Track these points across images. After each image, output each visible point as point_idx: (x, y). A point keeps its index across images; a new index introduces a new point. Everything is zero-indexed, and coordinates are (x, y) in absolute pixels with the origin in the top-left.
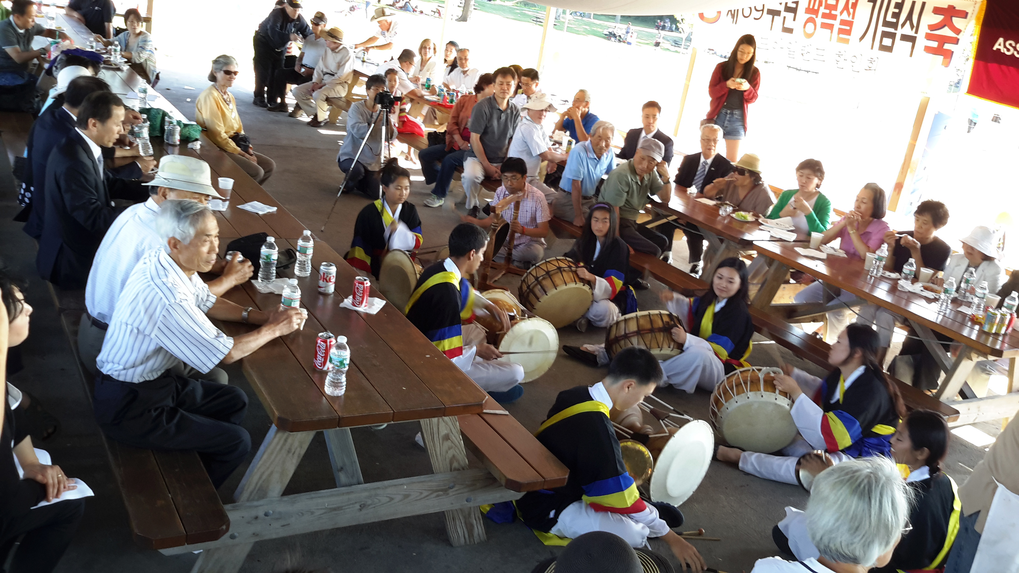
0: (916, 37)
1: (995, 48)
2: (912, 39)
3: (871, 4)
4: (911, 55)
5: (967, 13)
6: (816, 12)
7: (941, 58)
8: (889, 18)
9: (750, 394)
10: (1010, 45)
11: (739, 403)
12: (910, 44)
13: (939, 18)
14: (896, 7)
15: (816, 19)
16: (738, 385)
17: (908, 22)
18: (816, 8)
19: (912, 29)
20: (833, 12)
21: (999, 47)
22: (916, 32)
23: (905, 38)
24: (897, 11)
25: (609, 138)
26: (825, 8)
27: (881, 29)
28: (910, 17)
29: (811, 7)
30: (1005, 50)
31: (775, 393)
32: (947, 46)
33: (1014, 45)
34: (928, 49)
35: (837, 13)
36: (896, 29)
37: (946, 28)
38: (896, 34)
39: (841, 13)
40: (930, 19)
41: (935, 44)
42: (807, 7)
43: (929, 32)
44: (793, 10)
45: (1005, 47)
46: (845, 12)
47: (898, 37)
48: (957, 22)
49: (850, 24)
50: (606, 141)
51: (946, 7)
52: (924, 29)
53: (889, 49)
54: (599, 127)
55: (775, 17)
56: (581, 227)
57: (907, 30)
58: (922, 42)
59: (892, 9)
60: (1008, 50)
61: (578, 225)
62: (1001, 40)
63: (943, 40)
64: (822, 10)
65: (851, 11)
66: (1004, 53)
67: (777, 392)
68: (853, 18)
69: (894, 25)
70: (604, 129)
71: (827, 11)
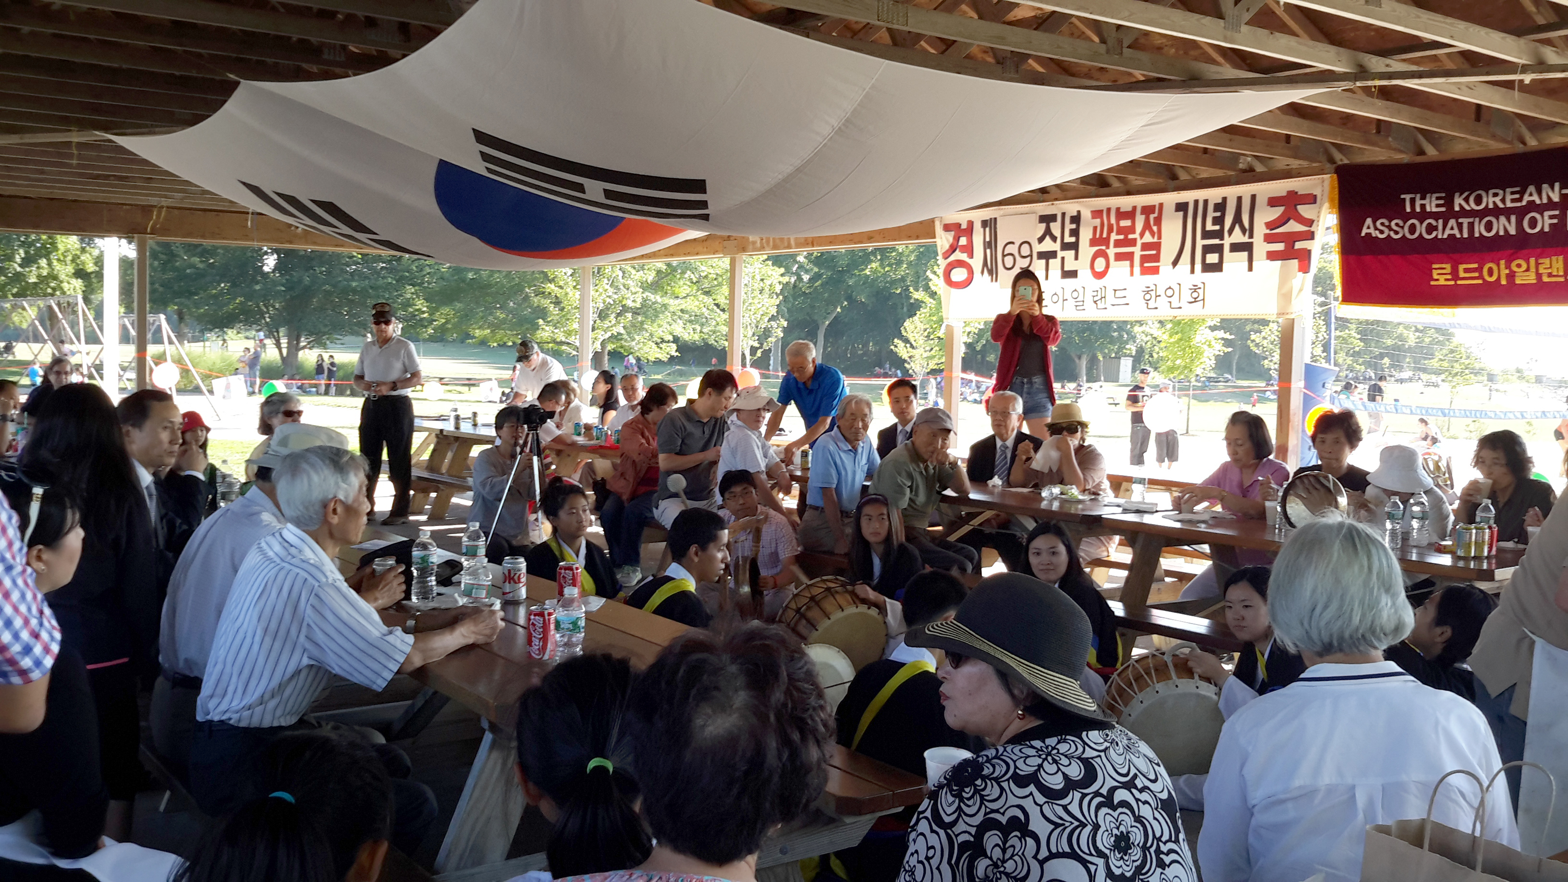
0: (1252, 243)
1: (1363, 234)
2: (1247, 247)
3: (1181, 214)
4: (1250, 269)
5: (1315, 196)
6: (1106, 242)
7: (1296, 262)
8: (1210, 227)
9: (1159, 686)
10: (1382, 224)
11: (1145, 704)
12: (1245, 254)
13: (1278, 212)
14: (1215, 210)
15: (1108, 251)
16: (1138, 678)
17: (1237, 228)
18: (1105, 235)
19: (1244, 234)
20: (1131, 236)
21: (1368, 231)
22: (1251, 236)
23: (1236, 248)
24: (1218, 214)
25: (866, 415)
26: (1118, 233)
27: (1200, 243)
28: (1238, 219)
29: (1098, 236)
30: (1377, 232)
31: (1193, 678)
32: (1298, 245)
33: (1387, 223)
34: (1272, 256)
35: (1136, 236)
36: (1222, 239)
37: (1292, 221)
38: (1222, 245)
39: (1142, 235)
40: (1265, 215)
41: (1280, 247)
42: (1091, 237)
43: (1268, 231)
44: (1074, 246)
45: (1376, 229)
46: (1147, 234)
47: (1227, 248)
48: (1304, 210)
49: (1157, 246)
50: (863, 421)
51: (1284, 194)
52: (1260, 230)
53: (1217, 267)
54: (849, 402)
55: (1051, 261)
56: (846, 554)
57: (1238, 237)
58: (1261, 248)
59: (1211, 214)
60: (1382, 232)
61: (842, 553)
62: (1369, 221)
63: (1290, 239)
64: (1114, 237)
65: (1155, 228)
66: (1377, 237)
67: (1196, 677)
68: (1160, 237)
69: (1219, 235)
70: (856, 402)
71: (1121, 237)
